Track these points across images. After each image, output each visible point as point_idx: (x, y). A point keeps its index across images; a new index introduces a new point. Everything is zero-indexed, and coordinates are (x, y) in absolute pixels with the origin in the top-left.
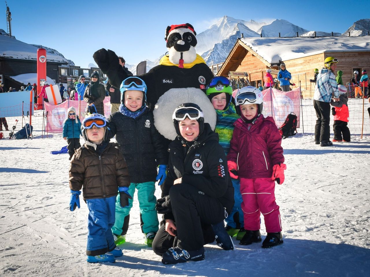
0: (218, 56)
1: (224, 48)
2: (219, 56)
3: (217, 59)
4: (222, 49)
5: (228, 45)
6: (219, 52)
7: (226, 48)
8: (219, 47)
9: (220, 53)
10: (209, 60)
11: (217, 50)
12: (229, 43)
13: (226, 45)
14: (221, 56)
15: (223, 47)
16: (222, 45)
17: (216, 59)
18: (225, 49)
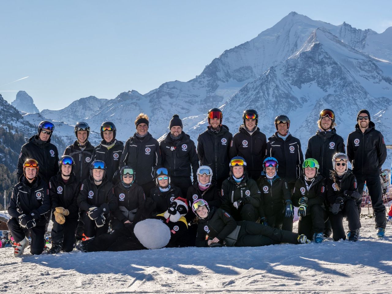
0: (276, 91)
1: (288, 76)
2: (278, 90)
3: (273, 97)
4: (285, 79)
5: (297, 70)
6: (278, 83)
7: (291, 76)
8: (279, 74)
9: (280, 86)
10: (259, 98)
11: (275, 80)
12: (298, 67)
13: (292, 70)
14: (282, 91)
15: (286, 74)
16: (284, 70)
17: (271, 97)
18: (291, 79)
